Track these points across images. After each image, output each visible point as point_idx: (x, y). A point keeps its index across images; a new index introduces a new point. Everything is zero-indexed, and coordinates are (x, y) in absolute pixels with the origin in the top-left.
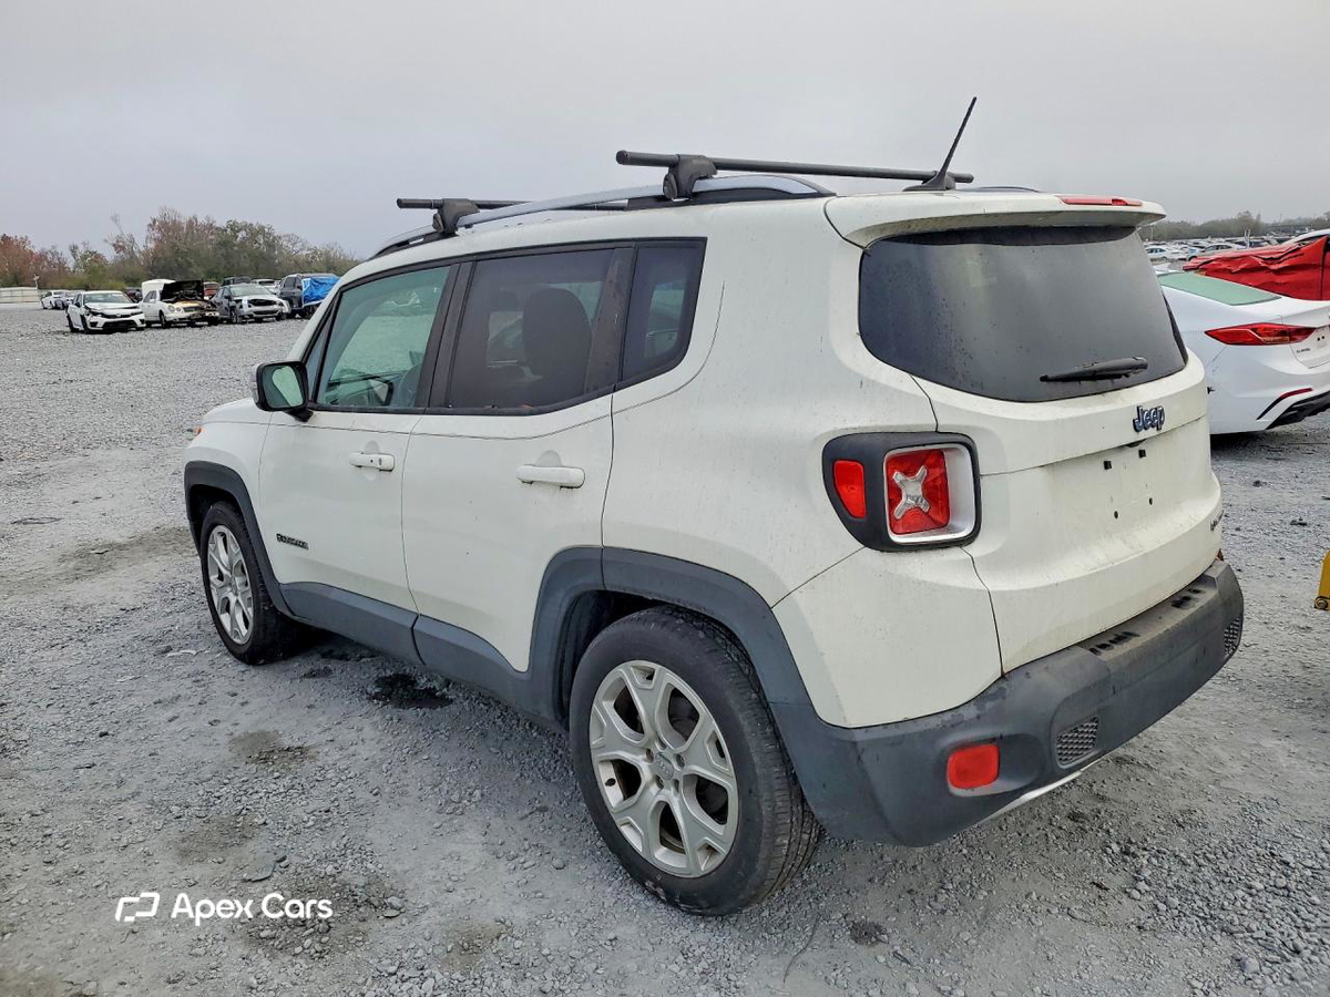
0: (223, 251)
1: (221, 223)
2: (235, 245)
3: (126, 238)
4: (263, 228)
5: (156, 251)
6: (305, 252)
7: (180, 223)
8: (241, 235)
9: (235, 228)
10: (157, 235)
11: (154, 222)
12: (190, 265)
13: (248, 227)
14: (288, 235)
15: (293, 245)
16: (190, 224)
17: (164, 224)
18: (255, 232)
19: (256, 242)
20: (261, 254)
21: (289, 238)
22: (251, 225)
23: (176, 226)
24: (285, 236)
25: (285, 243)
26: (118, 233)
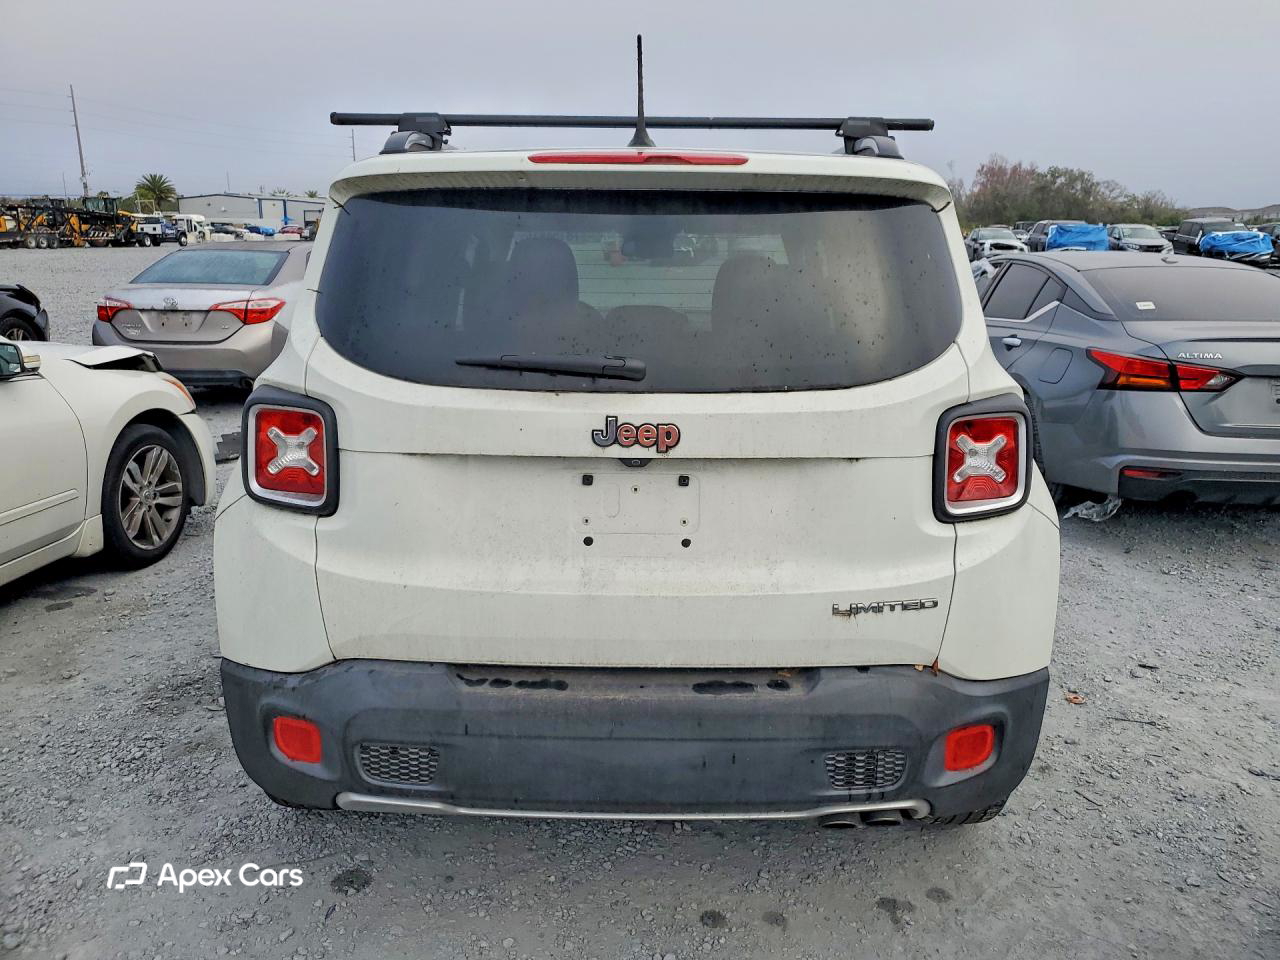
0: (1040, 196)
1: (1043, 169)
2: (1051, 190)
3: (957, 182)
4: (1083, 174)
5: (978, 194)
6: (1121, 199)
7: (1005, 169)
8: (1061, 180)
9: (1055, 173)
10: (983, 180)
11: (983, 167)
12: (1005, 208)
13: (1068, 173)
14: (1108, 182)
15: (1111, 191)
16: (1015, 170)
17: (991, 170)
18: (1073, 178)
19: (1073, 188)
20: (1076, 200)
21: (1108, 184)
22: (1072, 171)
23: (1002, 171)
24: (1104, 183)
25: (1102, 190)
26: (951, 178)
